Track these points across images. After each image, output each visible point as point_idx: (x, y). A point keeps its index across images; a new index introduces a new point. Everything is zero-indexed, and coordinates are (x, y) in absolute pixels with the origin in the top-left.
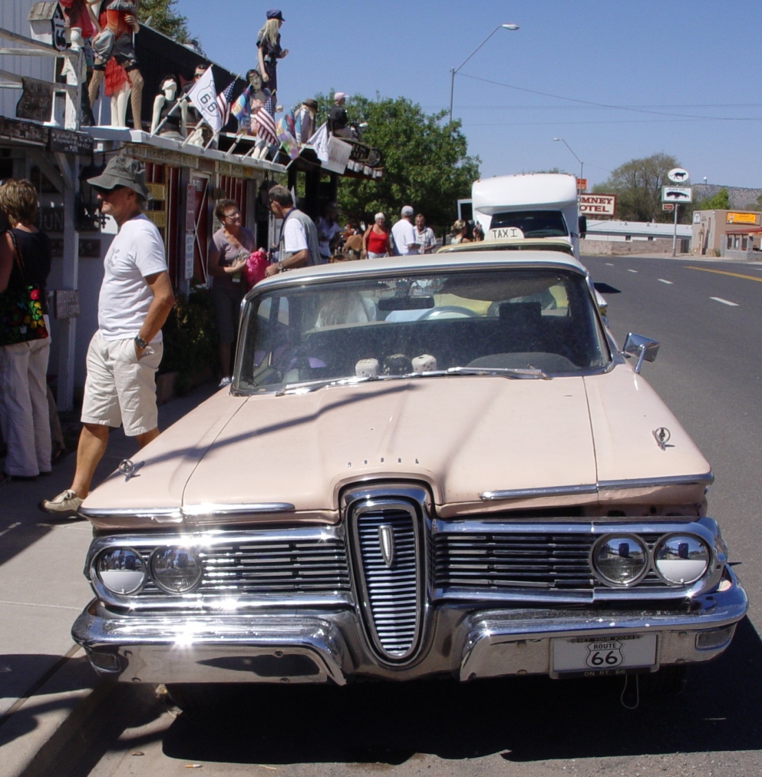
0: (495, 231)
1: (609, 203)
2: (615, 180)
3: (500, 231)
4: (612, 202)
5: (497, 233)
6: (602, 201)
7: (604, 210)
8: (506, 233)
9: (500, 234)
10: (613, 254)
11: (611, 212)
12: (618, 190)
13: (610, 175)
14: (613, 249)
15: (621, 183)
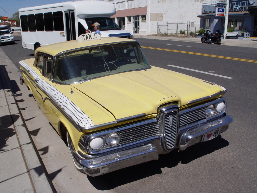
0: (84, 36)
1: (15, 22)
2: (13, 17)
3: (87, 35)
4: (16, 22)
5: (85, 37)
6: (13, 22)
7: (14, 24)
8: (90, 37)
9: (87, 37)
10: (19, 35)
11: (16, 25)
12: (15, 19)
13: (12, 16)
14: (18, 34)
15: (15, 17)
